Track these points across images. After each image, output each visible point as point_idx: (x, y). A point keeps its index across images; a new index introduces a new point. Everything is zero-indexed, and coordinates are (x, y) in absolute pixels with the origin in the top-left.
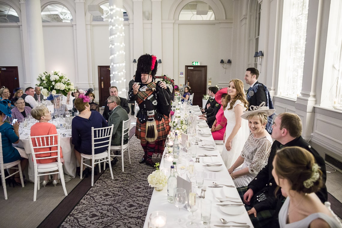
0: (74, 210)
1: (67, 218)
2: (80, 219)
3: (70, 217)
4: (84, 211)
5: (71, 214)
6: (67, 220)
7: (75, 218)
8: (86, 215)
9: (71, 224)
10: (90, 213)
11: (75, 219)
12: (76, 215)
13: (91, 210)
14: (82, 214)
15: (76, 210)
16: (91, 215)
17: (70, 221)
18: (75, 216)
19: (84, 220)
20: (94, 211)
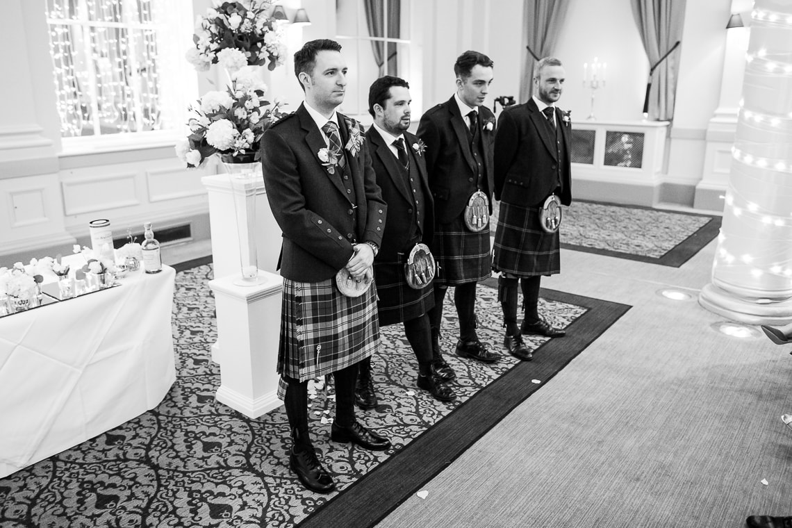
0: (414, 435)
1: (436, 421)
2: (411, 412)
3: (429, 422)
4: (392, 426)
5: (425, 429)
6: (437, 417)
7: (420, 417)
8: (395, 416)
9: (432, 406)
10: (385, 417)
11: (422, 413)
12: (416, 423)
13: (378, 423)
14: (402, 421)
15: (411, 433)
16: (385, 412)
17: (431, 412)
18: (419, 420)
19: (404, 406)
20: (375, 418)
